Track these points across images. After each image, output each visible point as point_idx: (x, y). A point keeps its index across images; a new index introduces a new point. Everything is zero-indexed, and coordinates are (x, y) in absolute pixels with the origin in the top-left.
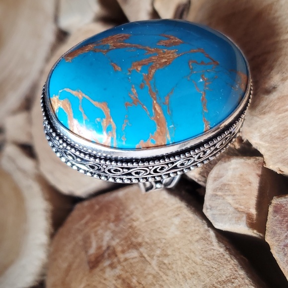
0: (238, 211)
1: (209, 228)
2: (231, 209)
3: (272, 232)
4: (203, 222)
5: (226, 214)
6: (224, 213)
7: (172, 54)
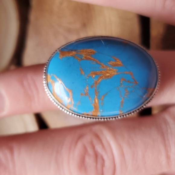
7: (114, 71)
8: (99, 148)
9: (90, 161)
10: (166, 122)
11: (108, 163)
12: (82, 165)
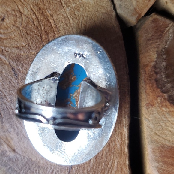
0: (136, 11)
1: (114, 11)
2: (132, 8)
3: (146, 30)
4: (111, 5)
5: (129, 9)
6: (127, 7)
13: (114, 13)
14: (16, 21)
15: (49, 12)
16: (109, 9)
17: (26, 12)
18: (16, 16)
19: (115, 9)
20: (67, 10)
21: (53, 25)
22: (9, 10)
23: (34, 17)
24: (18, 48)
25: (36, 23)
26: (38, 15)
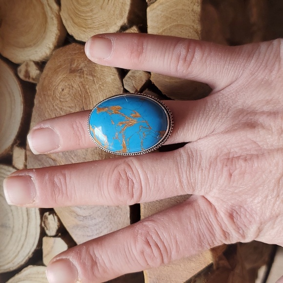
0: (134, 87)
2: (132, 85)
5: (130, 86)
7: (134, 121)
8: (129, 174)
9: (123, 183)
10: (180, 155)
11: (136, 186)
12: (117, 187)
13: (122, 89)
14: (69, 91)
15: (87, 87)
16: (120, 86)
17: (75, 86)
18: (70, 88)
19: (123, 85)
20: (97, 86)
21: (89, 94)
22: (66, 84)
23: (79, 90)
24: (70, 107)
25: (80, 92)
26: (82, 88)
